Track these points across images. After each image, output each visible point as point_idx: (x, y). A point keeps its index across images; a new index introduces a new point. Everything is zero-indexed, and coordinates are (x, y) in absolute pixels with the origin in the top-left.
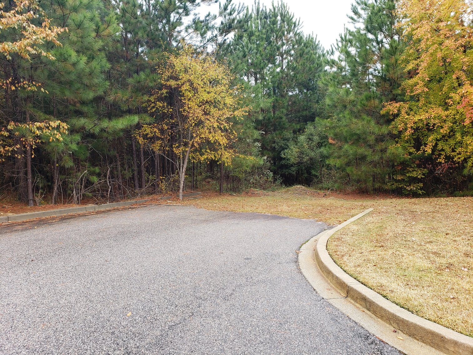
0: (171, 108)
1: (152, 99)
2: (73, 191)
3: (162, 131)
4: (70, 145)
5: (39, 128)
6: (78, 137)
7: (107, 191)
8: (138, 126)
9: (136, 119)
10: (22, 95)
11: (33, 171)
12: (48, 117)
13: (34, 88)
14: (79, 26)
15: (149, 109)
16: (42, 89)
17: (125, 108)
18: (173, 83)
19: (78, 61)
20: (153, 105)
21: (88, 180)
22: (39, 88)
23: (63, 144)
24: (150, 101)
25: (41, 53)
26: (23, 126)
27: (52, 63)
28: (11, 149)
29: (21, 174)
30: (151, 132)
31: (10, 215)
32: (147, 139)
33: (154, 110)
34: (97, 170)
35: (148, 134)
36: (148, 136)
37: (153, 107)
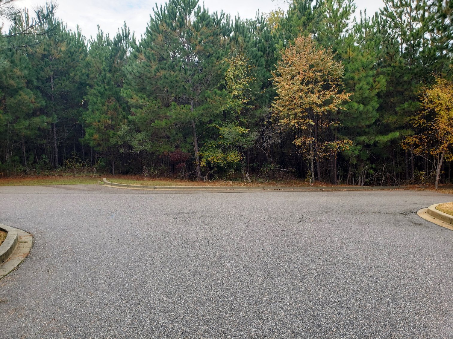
0: (430, 123)
1: (417, 118)
2: (358, 178)
3: (421, 140)
4: (355, 152)
5: (337, 144)
6: (359, 147)
7: (382, 180)
8: (403, 138)
9: (397, 134)
10: (332, 128)
11: (337, 166)
12: (344, 137)
13: (337, 125)
14: (361, 89)
15: (414, 125)
16: (341, 124)
17: (393, 126)
18: (431, 106)
19: (359, 108)
20: (416, 122)
21: (368, 172)
22: (339, 124)
23: (351, 151)
24: (415, 119)
25: (340, 108)
26: (331, 143)
27: (346, 111)
28: (326, 155)
29: (332, 168)
30: (412, 141)
31: (324, 186)
32: (410, 146)
33: (417, 125)
34: (374, 166)
35: (410, 142)
36: (411, 144)
37: (417, 124)
